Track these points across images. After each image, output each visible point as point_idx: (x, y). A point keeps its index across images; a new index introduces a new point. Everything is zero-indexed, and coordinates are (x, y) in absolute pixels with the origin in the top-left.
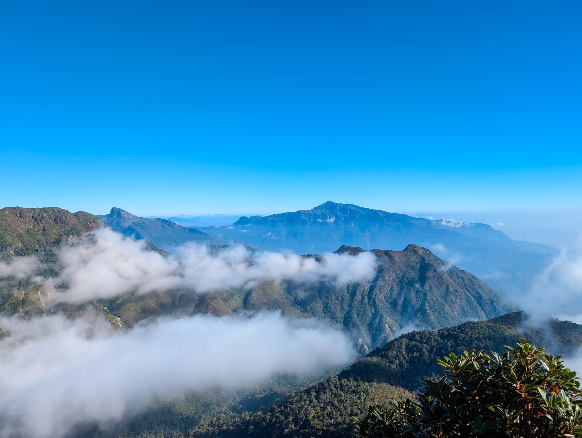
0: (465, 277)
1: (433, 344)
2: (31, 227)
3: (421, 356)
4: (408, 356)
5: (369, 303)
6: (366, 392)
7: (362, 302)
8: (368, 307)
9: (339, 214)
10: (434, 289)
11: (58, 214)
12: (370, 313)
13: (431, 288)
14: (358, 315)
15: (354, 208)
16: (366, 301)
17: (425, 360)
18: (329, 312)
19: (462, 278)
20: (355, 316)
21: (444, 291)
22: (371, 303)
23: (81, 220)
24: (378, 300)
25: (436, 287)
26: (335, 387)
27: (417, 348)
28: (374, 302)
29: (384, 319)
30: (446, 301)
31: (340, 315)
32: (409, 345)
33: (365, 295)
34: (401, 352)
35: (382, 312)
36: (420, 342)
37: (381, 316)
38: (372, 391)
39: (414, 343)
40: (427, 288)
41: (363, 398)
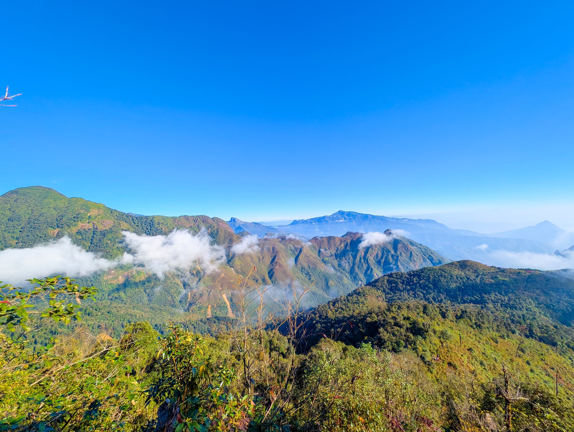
0: (421, 247)
1: (404, 280)
2: (192, 225)
3: (397, 286)
4: (389, 286)
5: (364, 262)
6: (363, 303)
7: (360, 261)
8: (364, 264)
9: (346, 217)
10: (403, 254)
11: (204, 218)
12: (365, 267)
13: (401, 253)
14: (358, 268)
15: (355, 214)
16: (363, 261)
17: (399, 288)
18: (342, 267)
19: (420, 248)
20: (357, 269)
21: (409, 255)
22: (365, 262)
23: (215, 221)
24: (370, 260)
25: (404, 253)
26: (344, 300)
27: (394, 282)
28: (367, 261)
29: (373, 271)
30: (410, 260)
31: (348, 268)
32: (389, 280)
33: (362, 257)
34: (384, 284)
35: (372, 266)
36: (396, 278)
37: (372, 269)
38: (367, 303)
39: (392, 279)
40: (399, 254)
41: (361, 306)
